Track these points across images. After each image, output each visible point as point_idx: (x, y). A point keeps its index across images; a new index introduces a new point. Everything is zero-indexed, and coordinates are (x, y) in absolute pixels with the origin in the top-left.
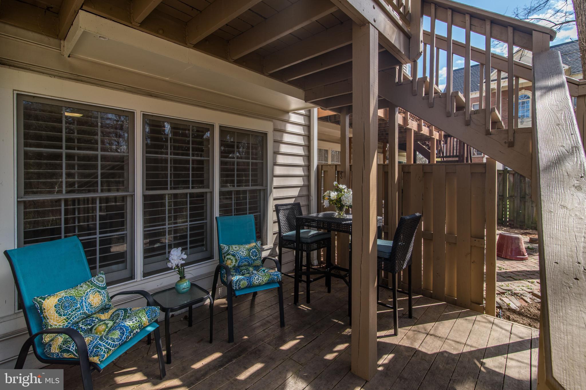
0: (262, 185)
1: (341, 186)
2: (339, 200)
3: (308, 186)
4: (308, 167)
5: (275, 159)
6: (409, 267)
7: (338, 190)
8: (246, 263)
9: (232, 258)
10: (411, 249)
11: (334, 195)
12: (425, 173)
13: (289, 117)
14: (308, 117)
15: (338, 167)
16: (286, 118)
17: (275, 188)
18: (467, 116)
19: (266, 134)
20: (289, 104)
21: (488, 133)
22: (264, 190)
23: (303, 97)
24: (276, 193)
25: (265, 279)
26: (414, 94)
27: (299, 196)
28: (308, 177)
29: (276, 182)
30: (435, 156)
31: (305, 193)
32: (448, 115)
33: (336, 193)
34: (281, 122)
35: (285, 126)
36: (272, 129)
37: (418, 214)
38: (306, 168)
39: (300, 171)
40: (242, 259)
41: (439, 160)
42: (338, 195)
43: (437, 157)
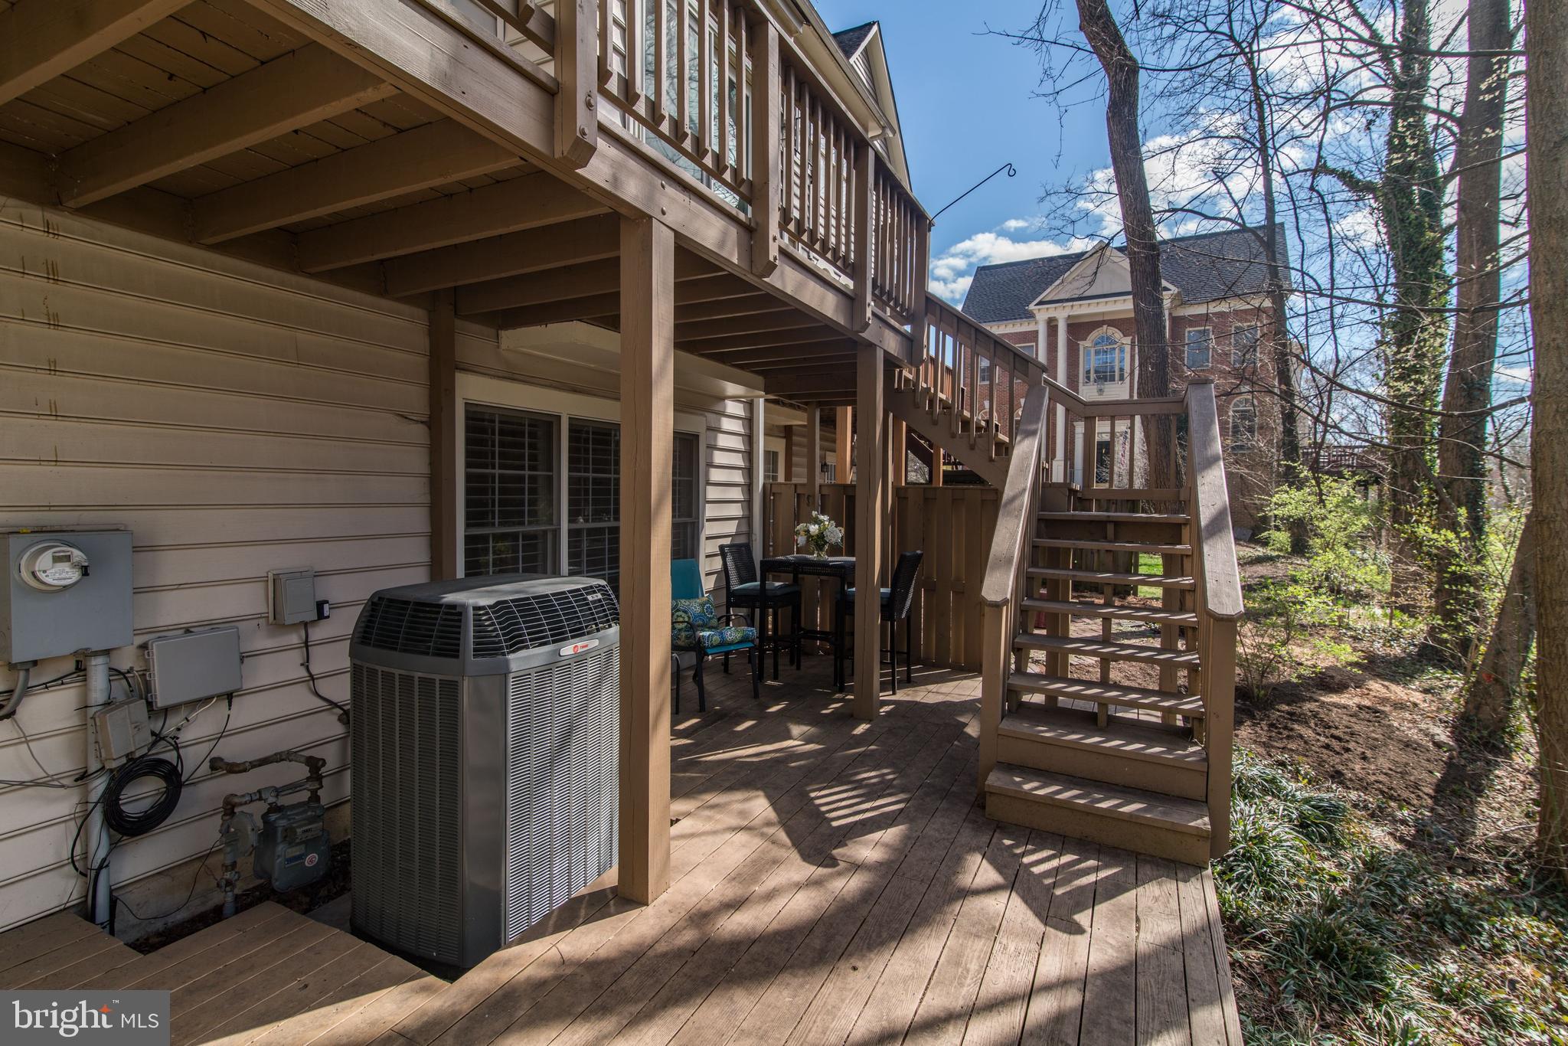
0: (690, 516)
1: (821, 517)
2: (821, 536)
3: (748, 518)
4: (749, 487)
5: (707, 474)
6: (908, 617)
7: (817, 521)
8: (700, 622)
9: (683, 615)
10: (910, 596)
11: (814, 529)
12: (926, 500)
13: (725, 408)
14: (750, 405)
15: (798, 487)
16: (718, 408)
17: (708, 520)
18: (972, 441)
19: (696, 437)
20: (724, 390)
21: (991, 460)
22: (693, 523)
23: (762, 386)
24: (709, 529)
25: (739, 636)
26: (917, 406)
27: (737, 534)
28: (748, 503)
29: (710, 511)
30: (942, 461)
31: (744, 529)
32: (953, 436)
33: (817, 526)
34: (714, 416)
35: (719, 421)
36: (705, 428)
37: (919, 552)
38: (745, 488)
39: (737, 494)
40: (696, 617)
41: (949, 468)
42: (819, 529)
43: (944, 464)
